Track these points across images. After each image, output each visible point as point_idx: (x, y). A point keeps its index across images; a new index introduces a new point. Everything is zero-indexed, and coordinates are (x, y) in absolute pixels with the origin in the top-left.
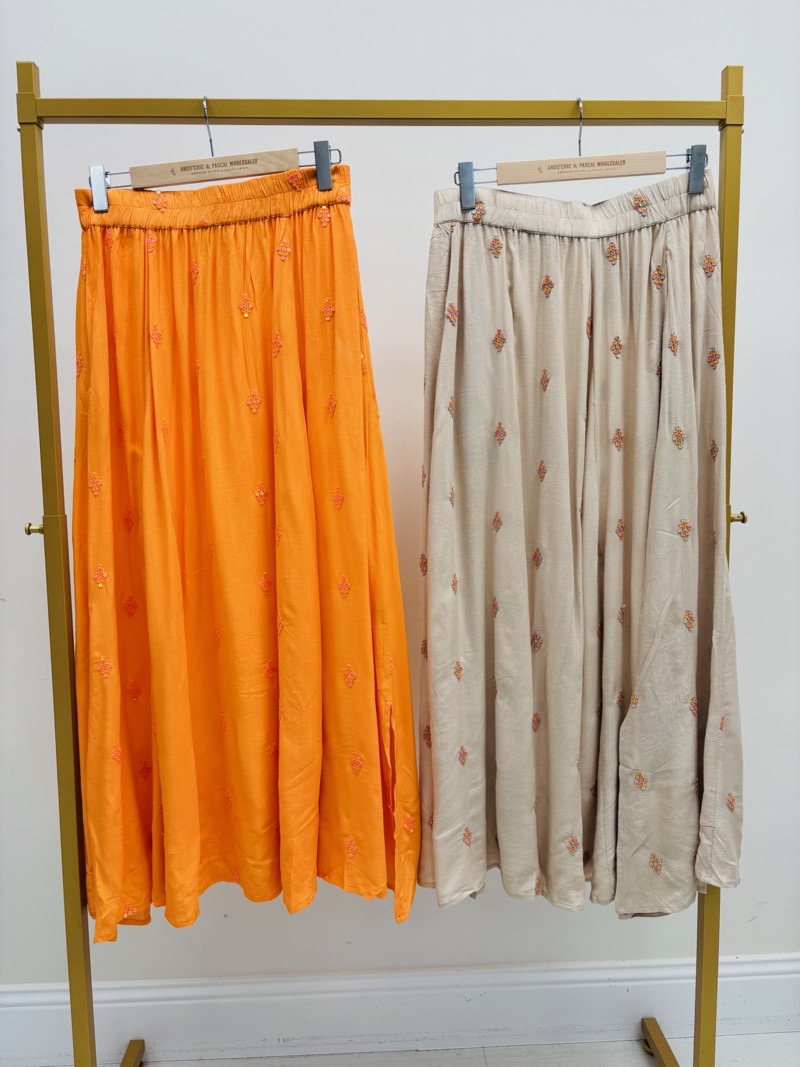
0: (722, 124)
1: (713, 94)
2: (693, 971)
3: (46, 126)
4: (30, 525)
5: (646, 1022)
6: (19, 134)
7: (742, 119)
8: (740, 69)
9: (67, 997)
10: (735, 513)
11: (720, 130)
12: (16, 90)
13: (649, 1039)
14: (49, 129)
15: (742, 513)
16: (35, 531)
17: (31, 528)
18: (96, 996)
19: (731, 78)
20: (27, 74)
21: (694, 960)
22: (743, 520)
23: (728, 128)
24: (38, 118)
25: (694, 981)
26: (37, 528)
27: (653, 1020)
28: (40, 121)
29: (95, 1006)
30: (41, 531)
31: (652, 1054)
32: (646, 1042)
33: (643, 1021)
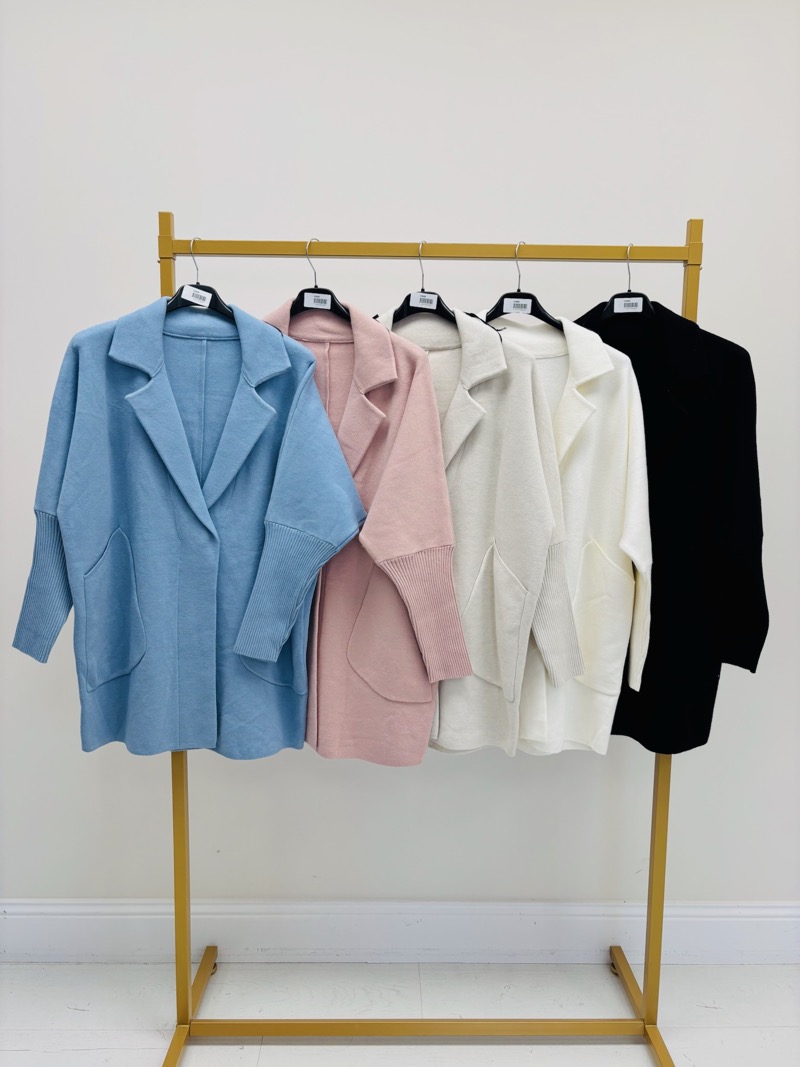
0: (685, 261)
1: (679, 240)
3: (178, 258)
5: (614, 952)
6: (159, 265)
7: (701, 260)
8: (702, 221)
13: (615, 963)
19: (695, 228)
23: (690, 267)
24: (172, 253)
27: (619, 949)
28: (174, 256)
29: (192, 917)
31: (616, 975)
32: (613, 965)
33: (611, 948)
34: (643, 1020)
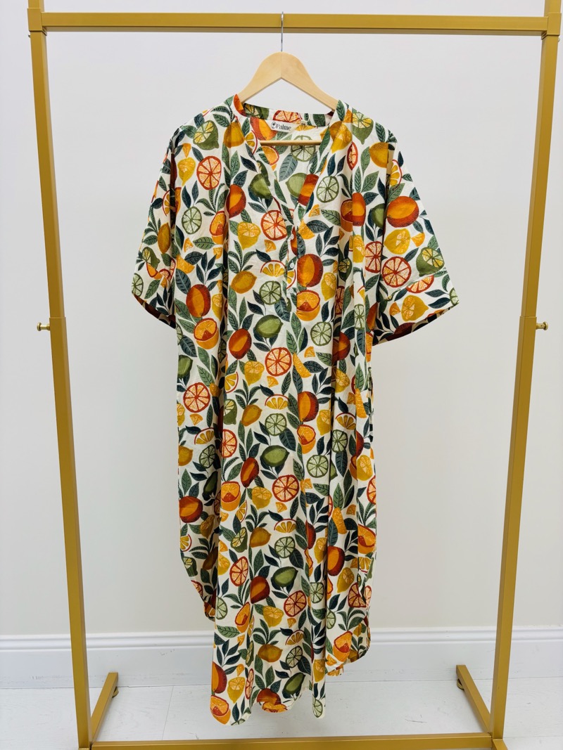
0: (544, 34)
2: (494, 635)
4: (40, 324)
5: (459, 668)
6: (30, 39)
7: (559, 32)
9: (69, 643)
10: (539, 321)
11: (542, 39)
12: (27, 6)
13: (462, 680)
14: (51, 36)
15: (544, 323)
16: (44, 328)
17: (41, 326)
18: (88, 643)
21: (495, 628)
22: (545, 328)
23: (548, 38)
24: (43, 27)
25: (495, 642)
26: (46, 326)
27: (464, 666)
28: (44, 30)
29: (87, 649)
30: (48, 328)
31: (463, 690)
32: (459, 681)
33: (457, 667)
34: (491, 734)
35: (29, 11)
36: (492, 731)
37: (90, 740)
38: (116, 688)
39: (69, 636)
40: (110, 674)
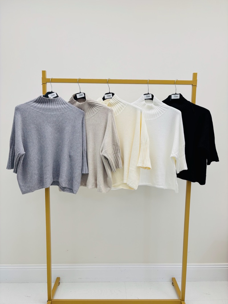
2: (181, 267)
6: (42, 85)
11: (192, 86)
12: (42, 77)
13: (173, 282)
20: (44, 73)
27: (174, 278)
31: (174, 286)
33: (172, 278)
34: (181, 300)
35: (43, 78)
36: (181, 299)
37: (52, 299)
38: (59, 283)
39: (46, 265)
40: (57, 278)
